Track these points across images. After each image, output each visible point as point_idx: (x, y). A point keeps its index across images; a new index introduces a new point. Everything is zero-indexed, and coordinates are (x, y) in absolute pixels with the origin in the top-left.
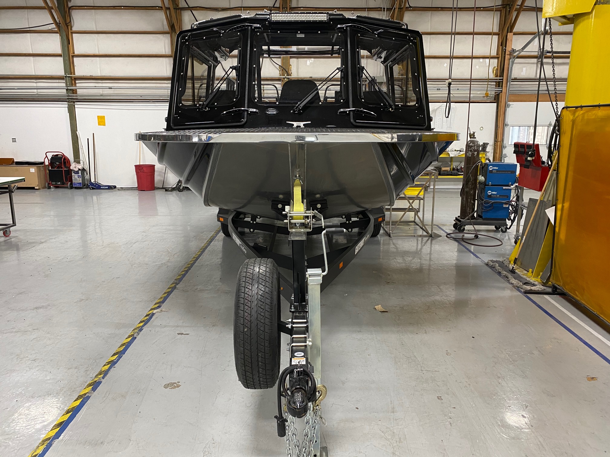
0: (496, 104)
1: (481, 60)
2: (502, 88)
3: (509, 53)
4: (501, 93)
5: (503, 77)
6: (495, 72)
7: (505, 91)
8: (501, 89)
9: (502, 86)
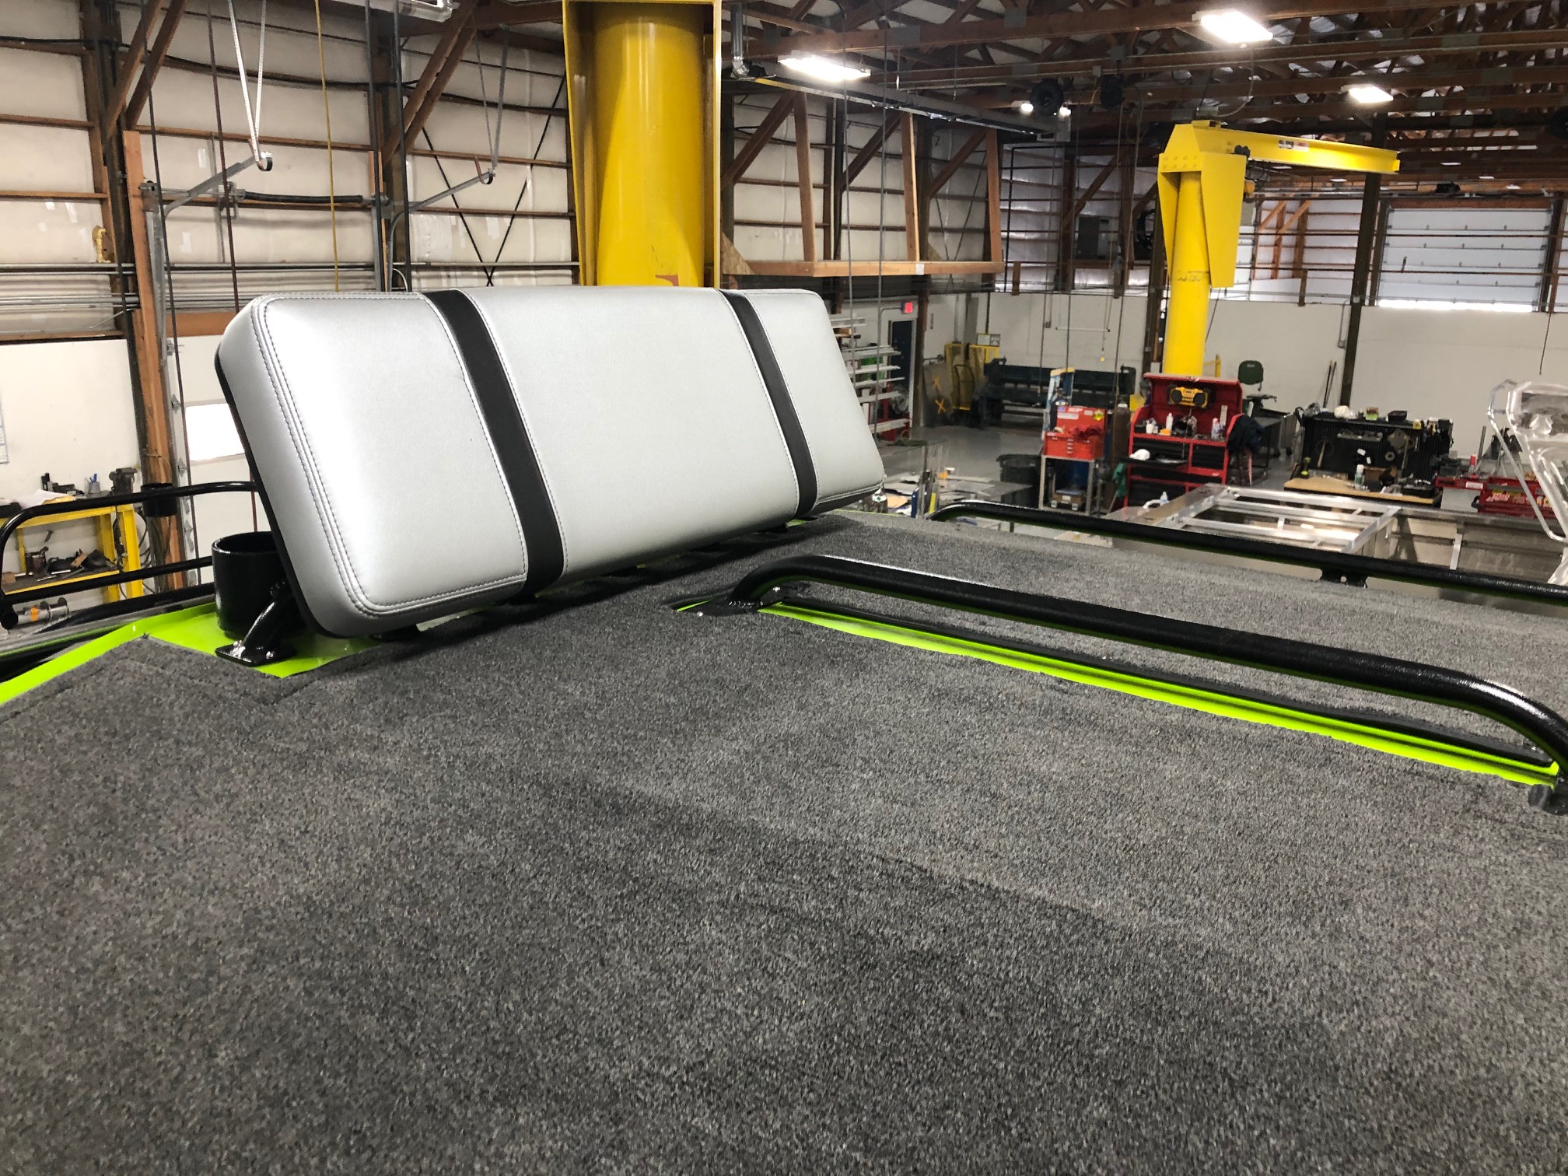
0: (124, 342)
1: (50, 205)
2: (138, 296)
3: (138, 193)
4: (138, 311)
5: (133, 261)
6: (99, 241)
7: (150, 305)
8: (135, 299)
9: (136, 290)
